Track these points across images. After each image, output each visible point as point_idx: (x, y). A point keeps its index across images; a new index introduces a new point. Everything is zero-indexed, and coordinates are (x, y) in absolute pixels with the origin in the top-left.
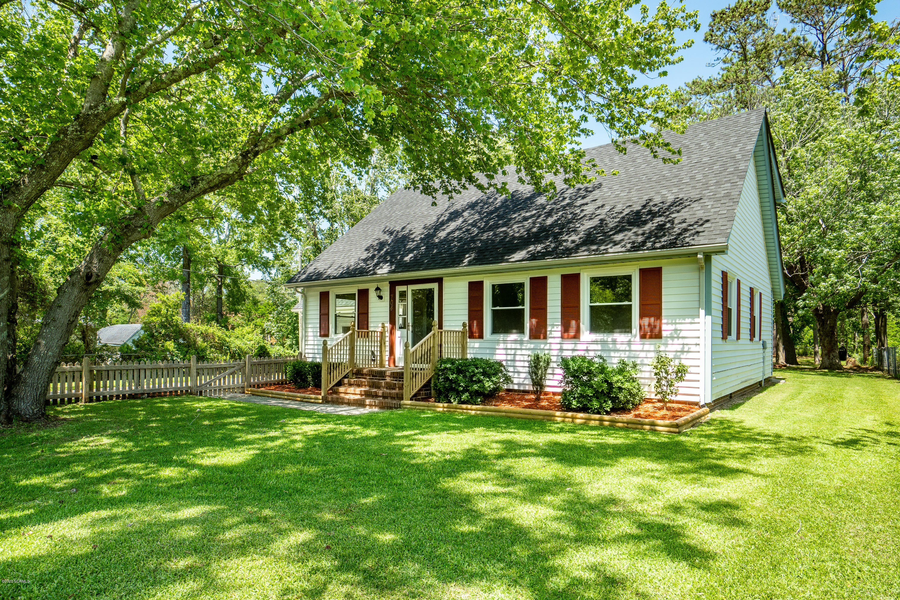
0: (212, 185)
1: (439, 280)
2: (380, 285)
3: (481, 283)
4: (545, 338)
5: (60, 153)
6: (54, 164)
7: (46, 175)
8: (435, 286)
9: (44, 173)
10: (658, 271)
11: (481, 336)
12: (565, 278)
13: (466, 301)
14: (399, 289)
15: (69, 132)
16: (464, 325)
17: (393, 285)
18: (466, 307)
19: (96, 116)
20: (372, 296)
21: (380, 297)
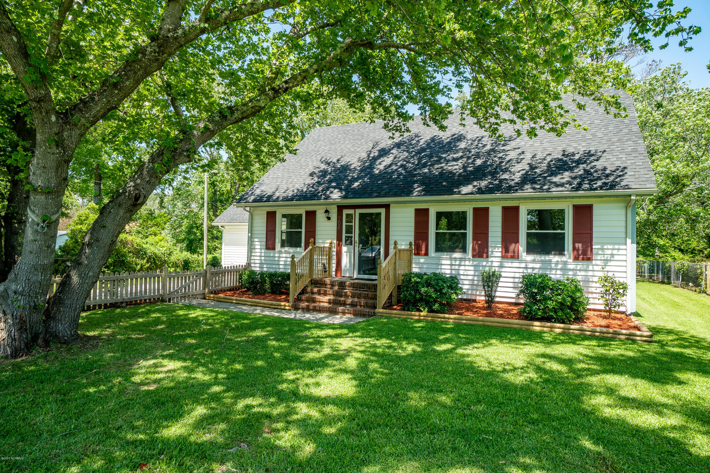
0: (245, 115)
1: (387, 207)
2: (329, 208)
3: (427, 210)
4: (487, 257)
5: (135, 73)
6: (127, 83)
7: (118, 94)
8: (383, 211)
9: (116, 92)
10: (590, 207)
11: (426, 254)
12: (505, 209)
13: (413, 224)
14: (346, 212)
15: (147, 53)
16: (411, 244)
17: (340, 208)
18: (413, 229)
19: (176, 38)
20: (320, 217)
21: (329, 218)
